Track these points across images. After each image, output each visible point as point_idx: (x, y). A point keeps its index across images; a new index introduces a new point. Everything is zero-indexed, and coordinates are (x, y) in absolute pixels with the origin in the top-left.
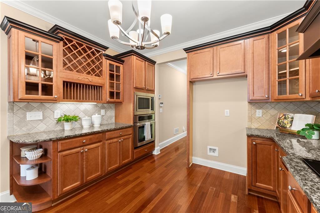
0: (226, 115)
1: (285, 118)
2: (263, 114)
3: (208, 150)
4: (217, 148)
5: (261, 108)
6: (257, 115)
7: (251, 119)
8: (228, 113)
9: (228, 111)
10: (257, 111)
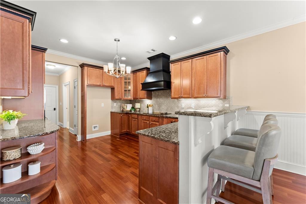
0: (102, 106)
1: (125, 106)
2: (116, 105)
3: (93, 127)
4: (98, 125)
5: (115, 102)
6: (114, 106)
7: (112, 107)
8: (103, 105)
9: (103, 104)
10: (115, 103)
